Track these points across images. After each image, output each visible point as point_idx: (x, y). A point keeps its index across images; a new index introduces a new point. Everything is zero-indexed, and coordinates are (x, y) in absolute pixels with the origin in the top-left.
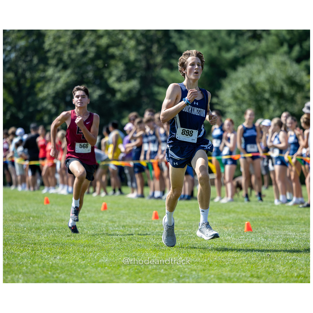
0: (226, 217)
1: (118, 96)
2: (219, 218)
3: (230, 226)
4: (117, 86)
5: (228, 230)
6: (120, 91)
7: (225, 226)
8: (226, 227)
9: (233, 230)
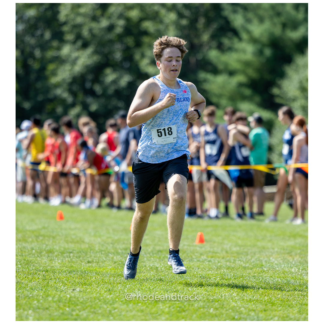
2: (282, 244)
3: (296, 255)
7: (290, 253)
8: (291, 256)
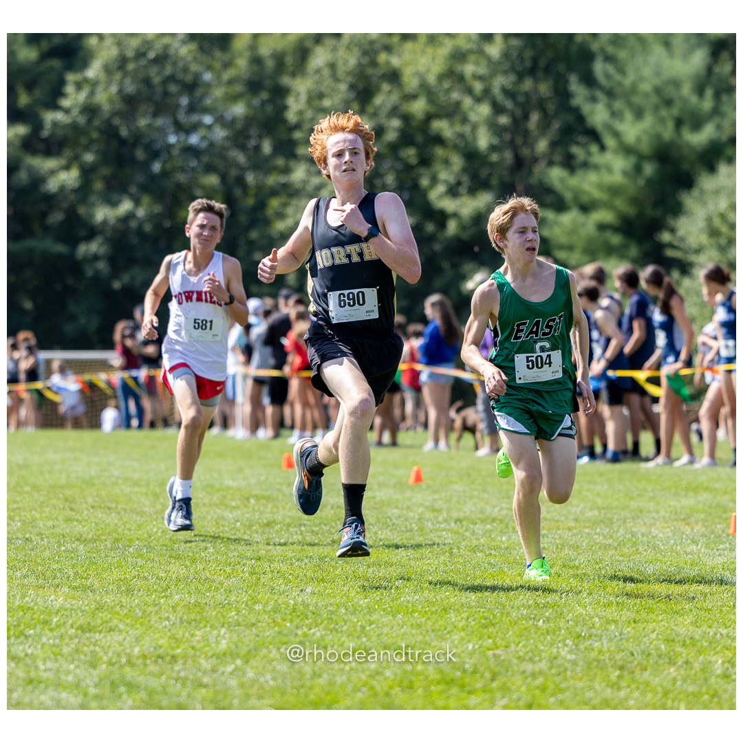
0: (688, 502)
1: (452, 227)
4: (448, 205)
5: (692, 529)
6: (455, 215)
9: (703, 529)
